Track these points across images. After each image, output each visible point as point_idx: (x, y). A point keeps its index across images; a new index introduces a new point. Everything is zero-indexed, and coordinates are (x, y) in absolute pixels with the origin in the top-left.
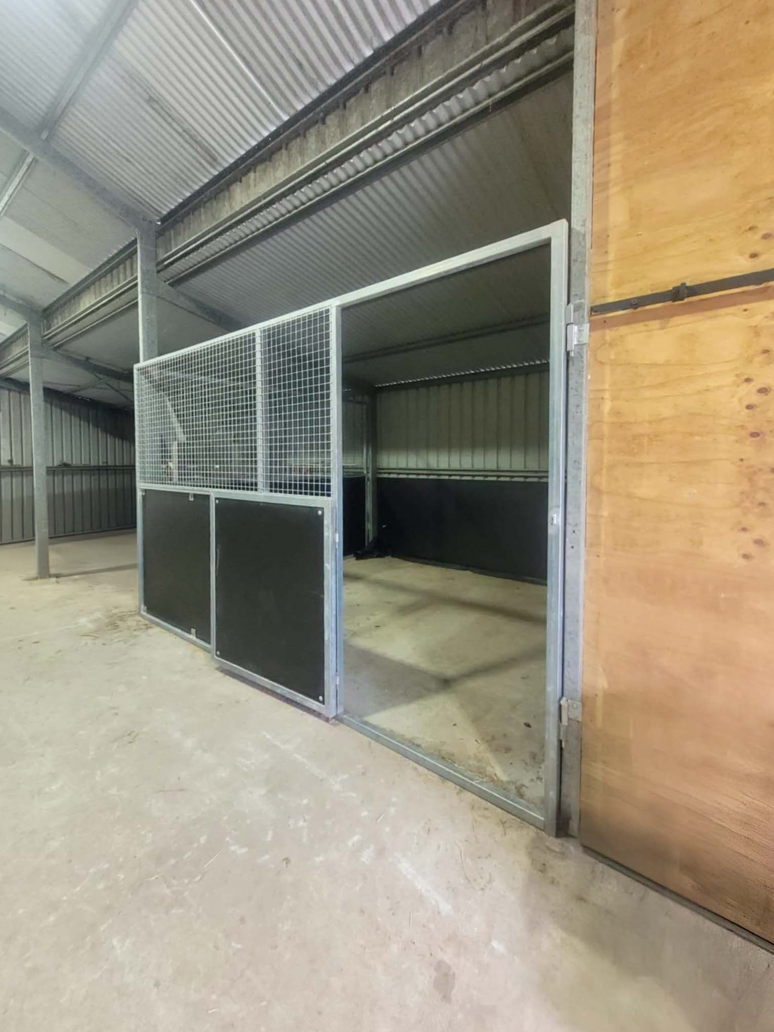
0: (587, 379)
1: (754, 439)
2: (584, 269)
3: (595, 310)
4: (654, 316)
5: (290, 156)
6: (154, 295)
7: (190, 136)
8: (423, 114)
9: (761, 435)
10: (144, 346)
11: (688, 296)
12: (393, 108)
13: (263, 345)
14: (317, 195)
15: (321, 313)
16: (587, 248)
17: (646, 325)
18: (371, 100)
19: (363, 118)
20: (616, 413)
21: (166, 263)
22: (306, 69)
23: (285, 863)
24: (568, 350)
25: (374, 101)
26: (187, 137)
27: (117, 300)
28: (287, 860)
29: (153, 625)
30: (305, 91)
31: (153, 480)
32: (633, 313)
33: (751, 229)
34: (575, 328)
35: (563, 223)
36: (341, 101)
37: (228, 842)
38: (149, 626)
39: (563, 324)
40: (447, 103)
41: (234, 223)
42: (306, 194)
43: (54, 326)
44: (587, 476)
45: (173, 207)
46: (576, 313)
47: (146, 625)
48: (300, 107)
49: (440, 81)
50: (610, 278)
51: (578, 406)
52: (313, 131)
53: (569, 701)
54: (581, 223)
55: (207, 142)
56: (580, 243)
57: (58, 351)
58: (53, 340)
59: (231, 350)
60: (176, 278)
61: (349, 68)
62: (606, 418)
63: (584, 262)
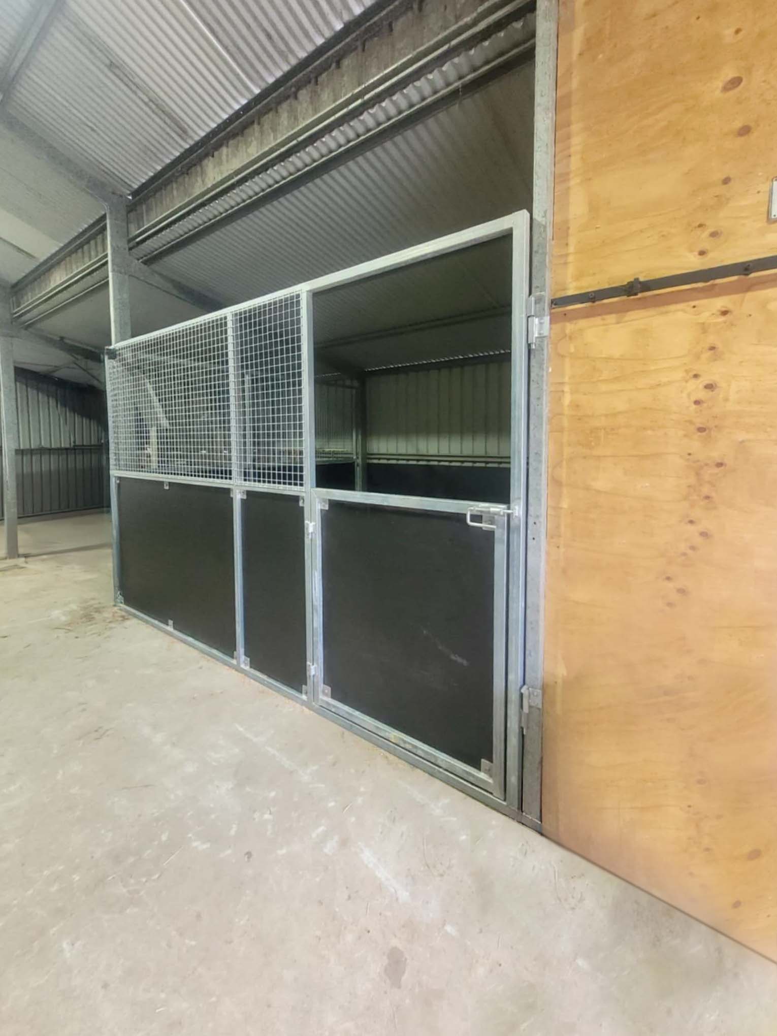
0: (547, 373)
1: (699, 434)
2: (545, 261)
3: (555, 303)
4: (610, 310)
5: (262, 132)
6: (126, 274)
7: (157, 105)
8: (394, 94)
9: (707, 431)
10: (116, 327)
11: (642, 291)
12: (363, 86)
13: (235, 330)
14: (291, 174)
15: (292, 298)
16: (548, 239)
17: (603, 319)
18: (343, 76)
19: (335, 95)
20: (576, 406)
21: (138, 240)
22: (275, 40)
23: (247, 856)
24: (529, 342)
25: (345, 78)
26: (154, 107)
27: (89, 277)
28: (249, 854)
29: (130, 617)
30: (275, 63)
31: (127, 468)
32: (591, 306)
33: (700, 226)
34: (536, 320)
35: (524, 214)
36: (312, 76)
37: (191, 837)
38: (126, 617)
39: (524, 316)
40: (417, 84)
41: (207, 200)
42: (280, 173)
43: (24, 303)
44: (548, 468)
45: (144, 181)
46: (538, 306)
47: (123, 617)
48: (271, 80)
49: (409, 60)
50: (571, 270)
51: (539, 399)
52: (285, 106)
53: (530, 689)
54: (542, 214)
55: (176, 114)
56: (540, 233)
57: (30, 330)
58: (24, 318)
59: (203, 334)
60: (149, 256)
61: (320, 41)
62: (566, 411)
63: (545, 254)
